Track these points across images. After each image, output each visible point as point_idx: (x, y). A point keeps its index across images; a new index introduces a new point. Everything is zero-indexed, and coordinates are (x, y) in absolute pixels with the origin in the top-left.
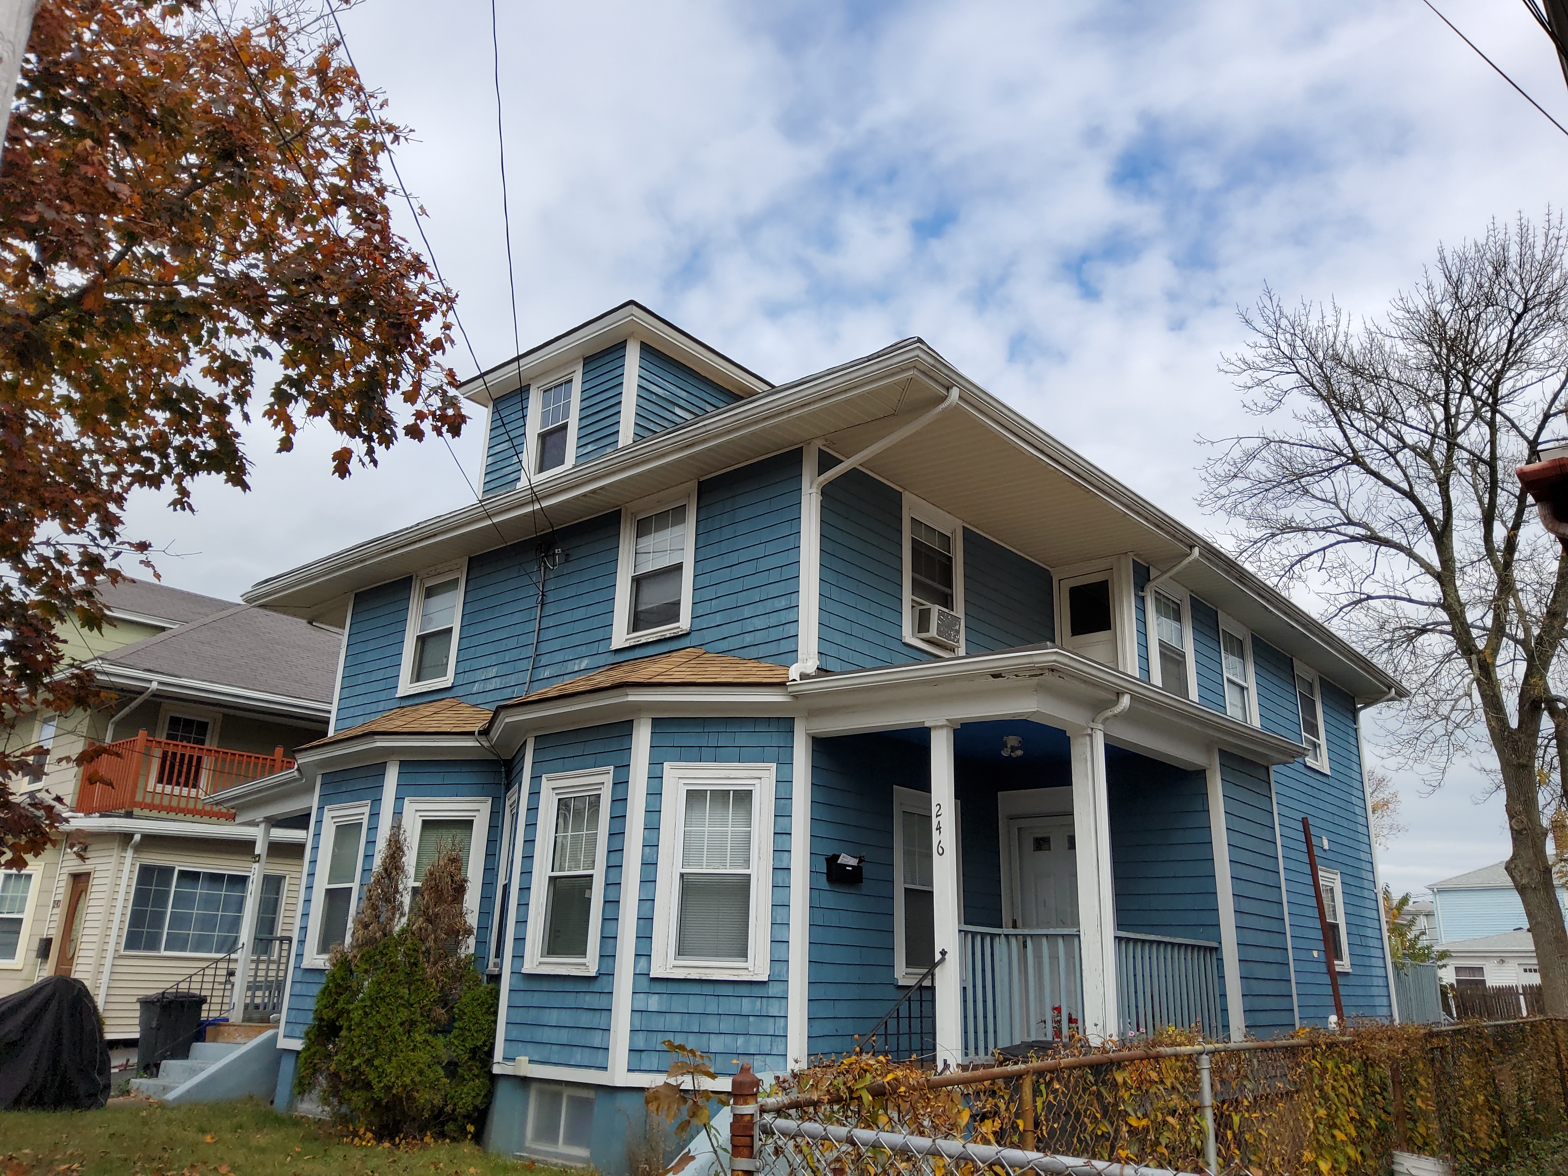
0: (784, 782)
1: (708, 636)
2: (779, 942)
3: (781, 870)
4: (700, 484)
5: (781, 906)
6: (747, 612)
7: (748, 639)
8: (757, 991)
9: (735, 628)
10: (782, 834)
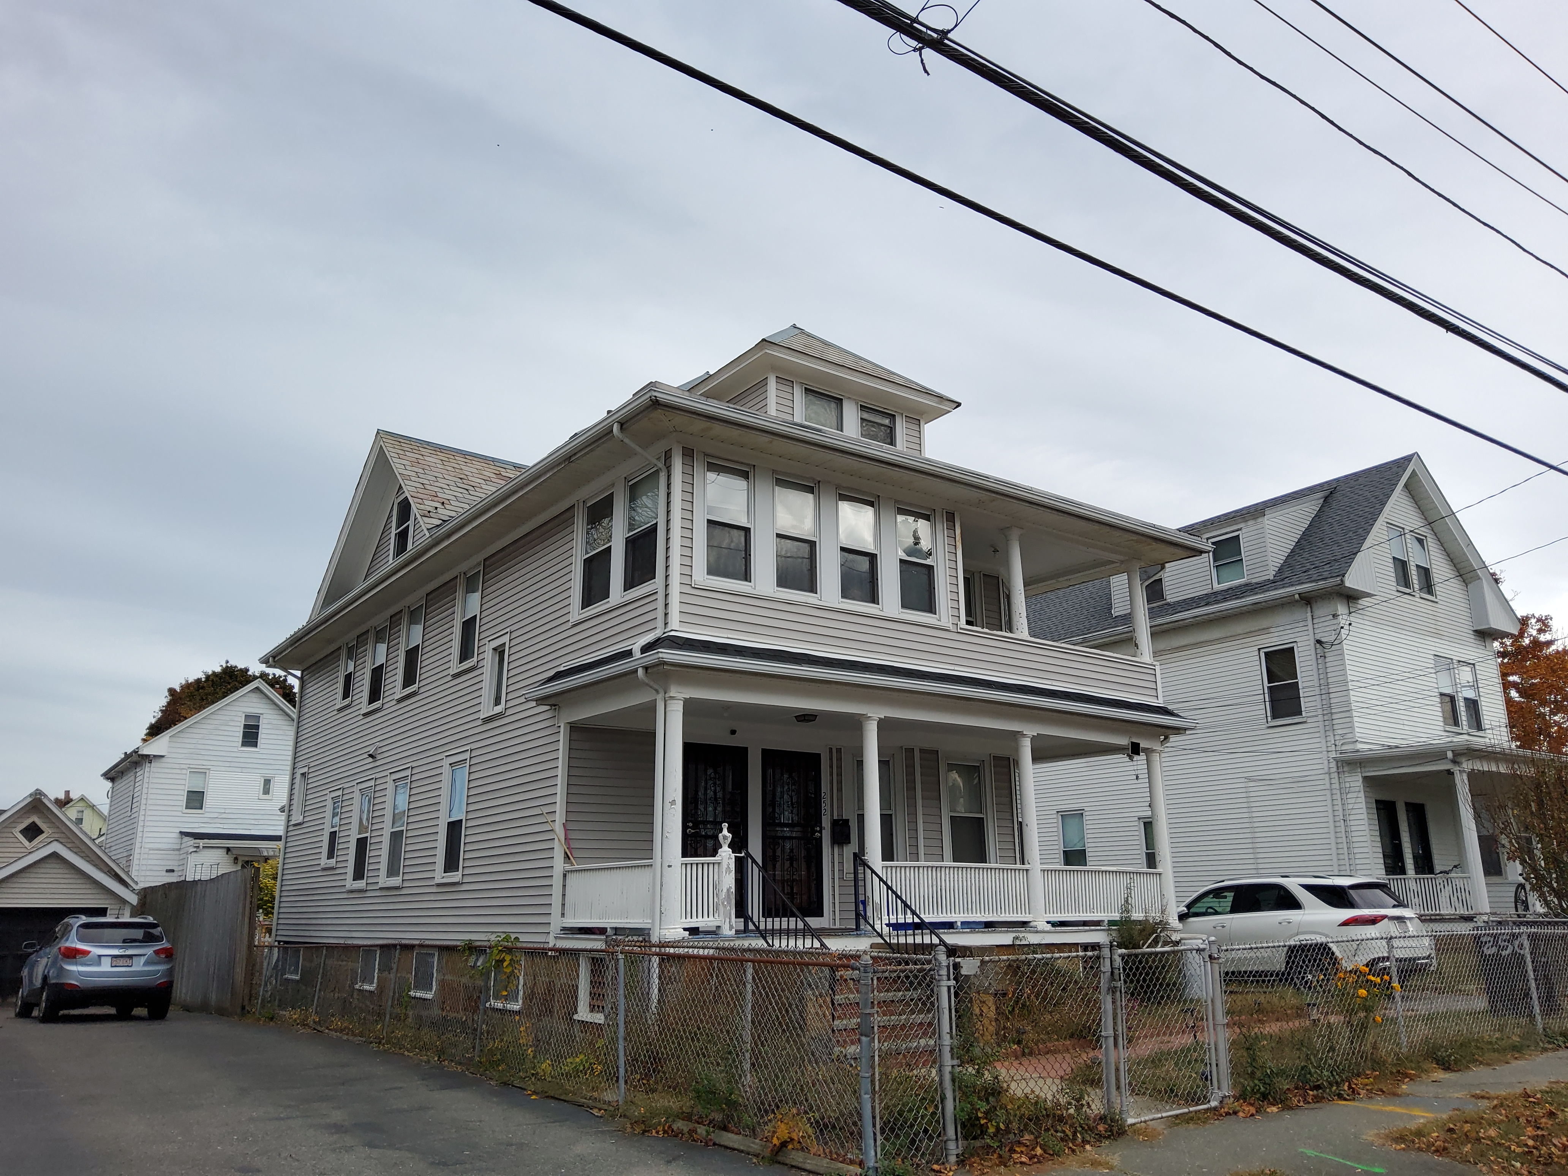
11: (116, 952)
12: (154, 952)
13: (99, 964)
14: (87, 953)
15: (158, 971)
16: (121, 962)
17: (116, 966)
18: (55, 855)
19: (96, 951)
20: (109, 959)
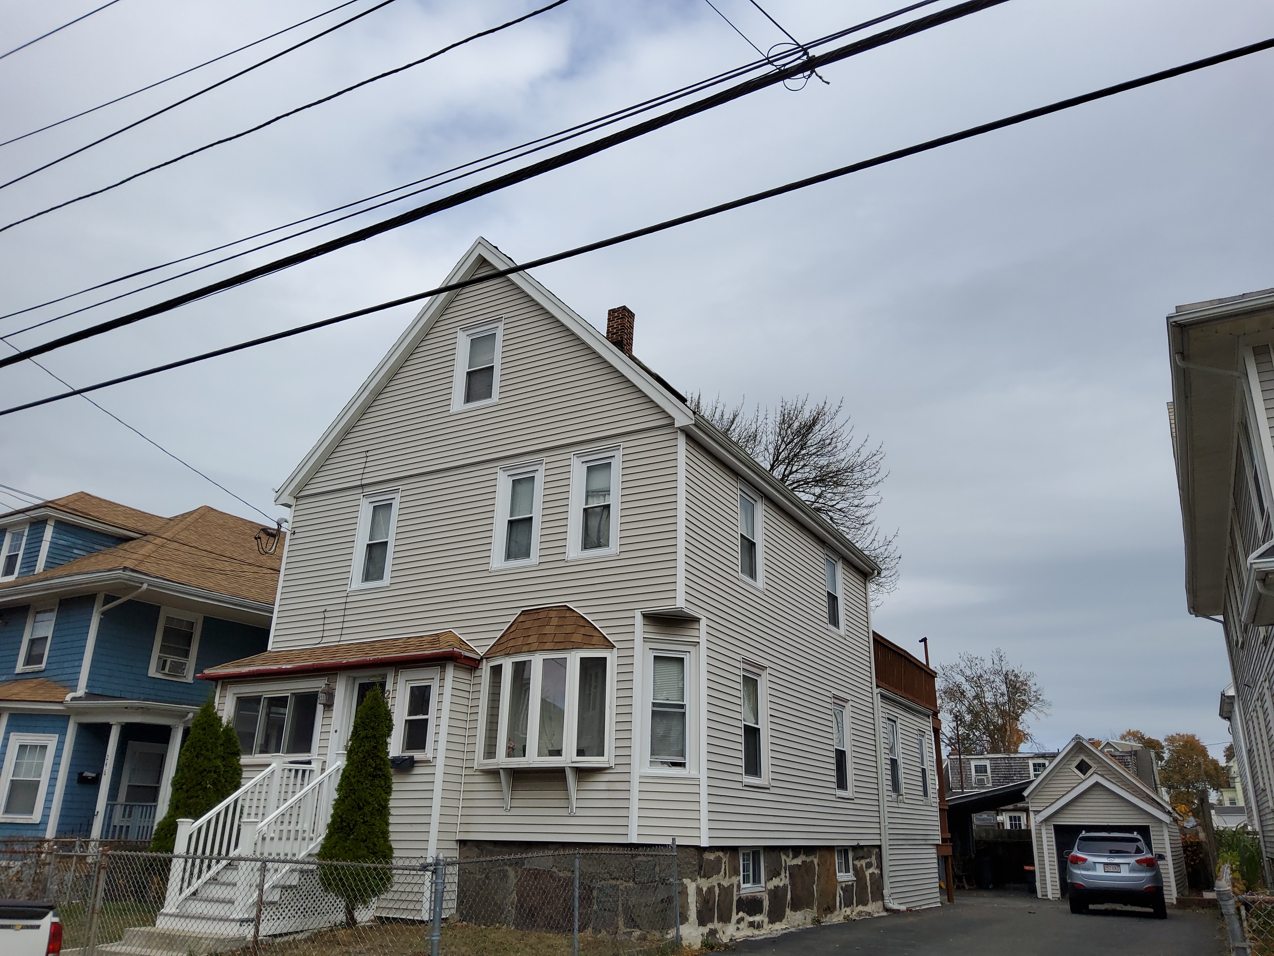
0: (61, 743)
1: (51, 673)
2: (47, 808)
3: (53, 779)
4: (61, 600)
5: (50, 794)
6: (66, 665)
7: (63, 677)
8: (36, 828)
9: (59, 672)
10: (56, 764)
11: (1105, 860)
12: (1137, 861)
13: (1094, 869)
14: (1085, 860)
15: (1144, 877)
16: (1111, 868)
17: (1108, 872)
18: (1097, 784)
19: (1091, 859)
20: (1102, 865)
